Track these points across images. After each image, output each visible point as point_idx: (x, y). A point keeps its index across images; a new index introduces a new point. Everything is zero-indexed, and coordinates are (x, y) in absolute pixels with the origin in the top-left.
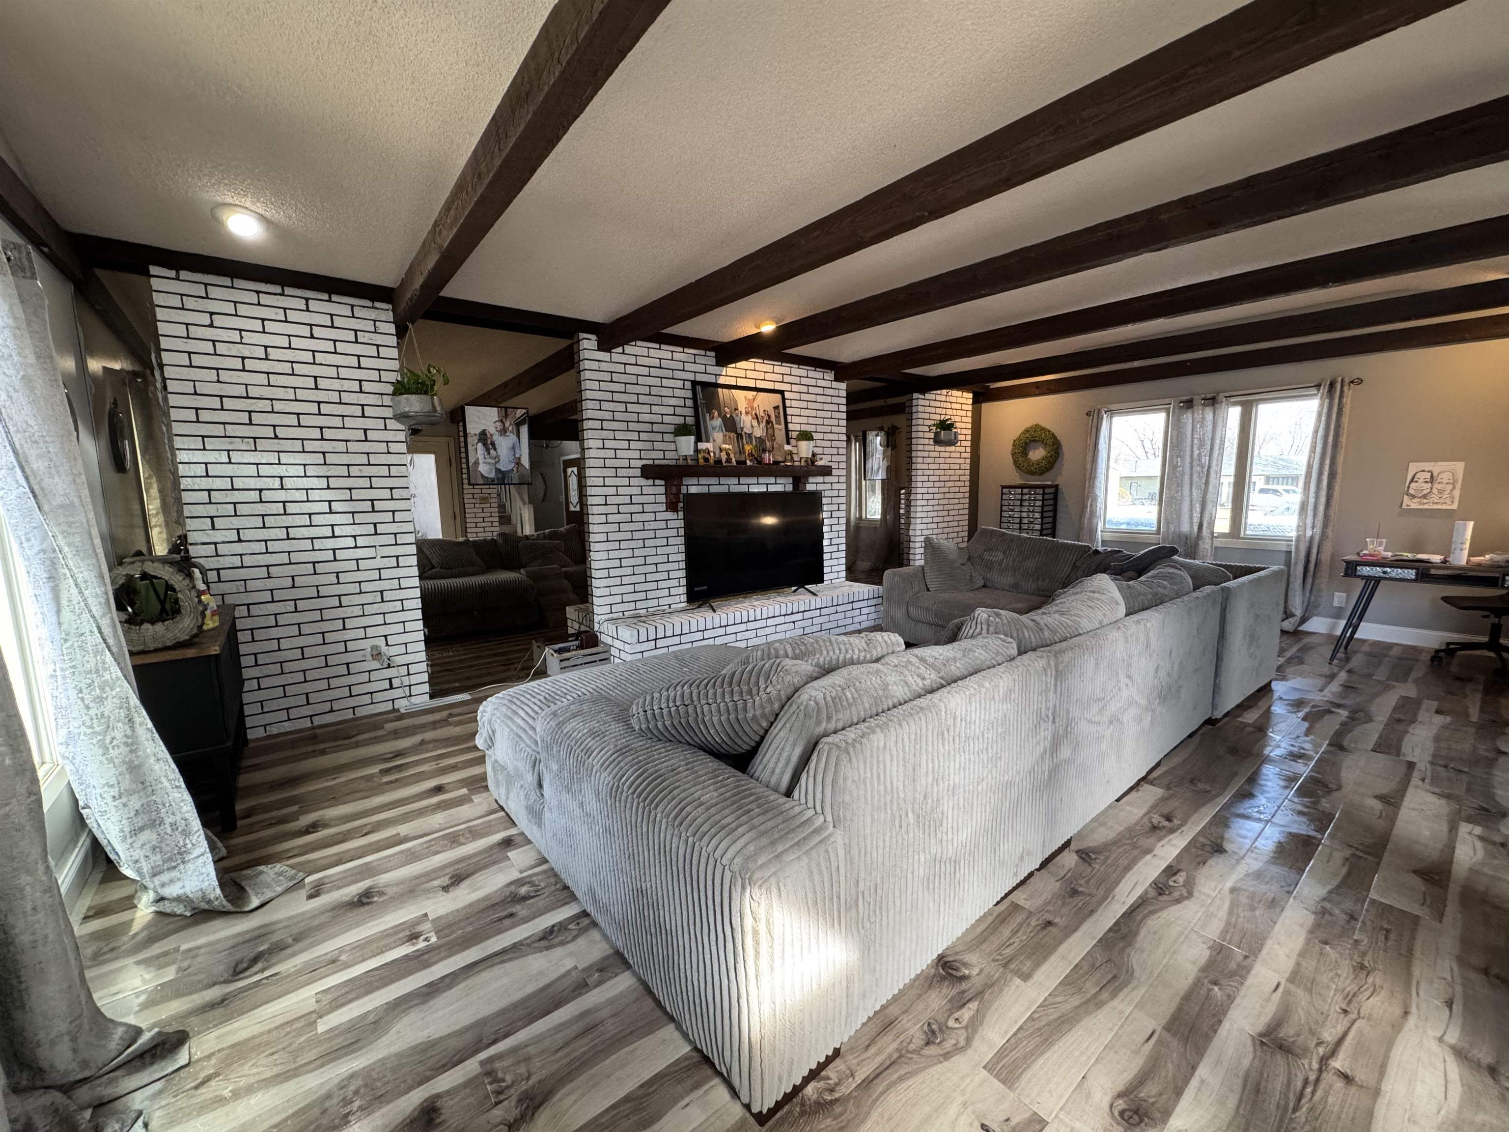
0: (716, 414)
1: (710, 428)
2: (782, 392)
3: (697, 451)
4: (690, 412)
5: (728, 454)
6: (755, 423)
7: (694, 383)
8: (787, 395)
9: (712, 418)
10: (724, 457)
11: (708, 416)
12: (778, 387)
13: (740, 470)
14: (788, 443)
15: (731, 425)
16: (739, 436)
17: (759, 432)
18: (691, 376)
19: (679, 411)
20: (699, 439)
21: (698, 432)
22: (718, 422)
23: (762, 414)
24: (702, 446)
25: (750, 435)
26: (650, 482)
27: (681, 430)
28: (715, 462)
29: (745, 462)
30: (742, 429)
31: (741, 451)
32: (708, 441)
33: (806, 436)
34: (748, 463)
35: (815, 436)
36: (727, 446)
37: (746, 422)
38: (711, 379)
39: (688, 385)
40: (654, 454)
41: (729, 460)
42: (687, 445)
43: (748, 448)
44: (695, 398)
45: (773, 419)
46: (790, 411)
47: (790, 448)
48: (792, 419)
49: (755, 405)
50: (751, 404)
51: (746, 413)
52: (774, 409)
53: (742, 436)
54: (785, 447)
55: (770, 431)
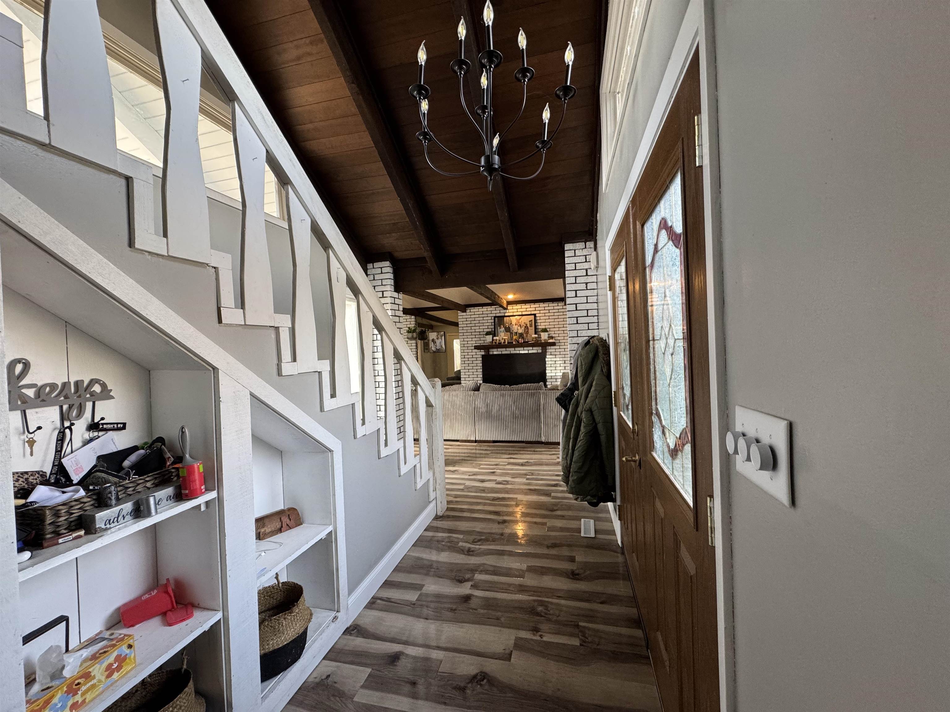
0: (502, 326)
1: (499, 332)
2: (535, 315)
3: (493, 340)
4: (493, 327)
5: (505, 340)
6: (519, 328)
7: (495, 317)
8: (537, 315)
9: (500, 328)
10: (503, 341)
11: (499, 328)
12: (533, 313)
13: (510, 345)
14: (535, 334)
15: (508, 330)
16: (511, 333)
17: (521, 331)
18: (494, 315)
19: (489, 327)
20: (494, 335)
21: (494, 333)
22: (503, 329)
24: (495, 338)
25: (516, 333)
26: (479, 351)
27: (488, 334)
28: (499, 343)
29: (513, 343)
30: (513, 331)
31: (512, 338)
32: (498, 336)
33: (545, 330)
34: (514, 343)
35: (548, 330)
36: (505, 338)
37: (515, 328)
38: (503, 315)
39: (493, 318)
40: (480, 342)
42: (489, 338)
43: (514, 337)
44: (494, 322)
45: (528, 325)
46: (538, 321)
47: (536, 336)
48: (539, 324)
49: (520, 321)
50: (518, 321)
51: (516, 325)
52: (530, 321)
53: (512, 333)
54: (534, 336)
55: (526, 330)
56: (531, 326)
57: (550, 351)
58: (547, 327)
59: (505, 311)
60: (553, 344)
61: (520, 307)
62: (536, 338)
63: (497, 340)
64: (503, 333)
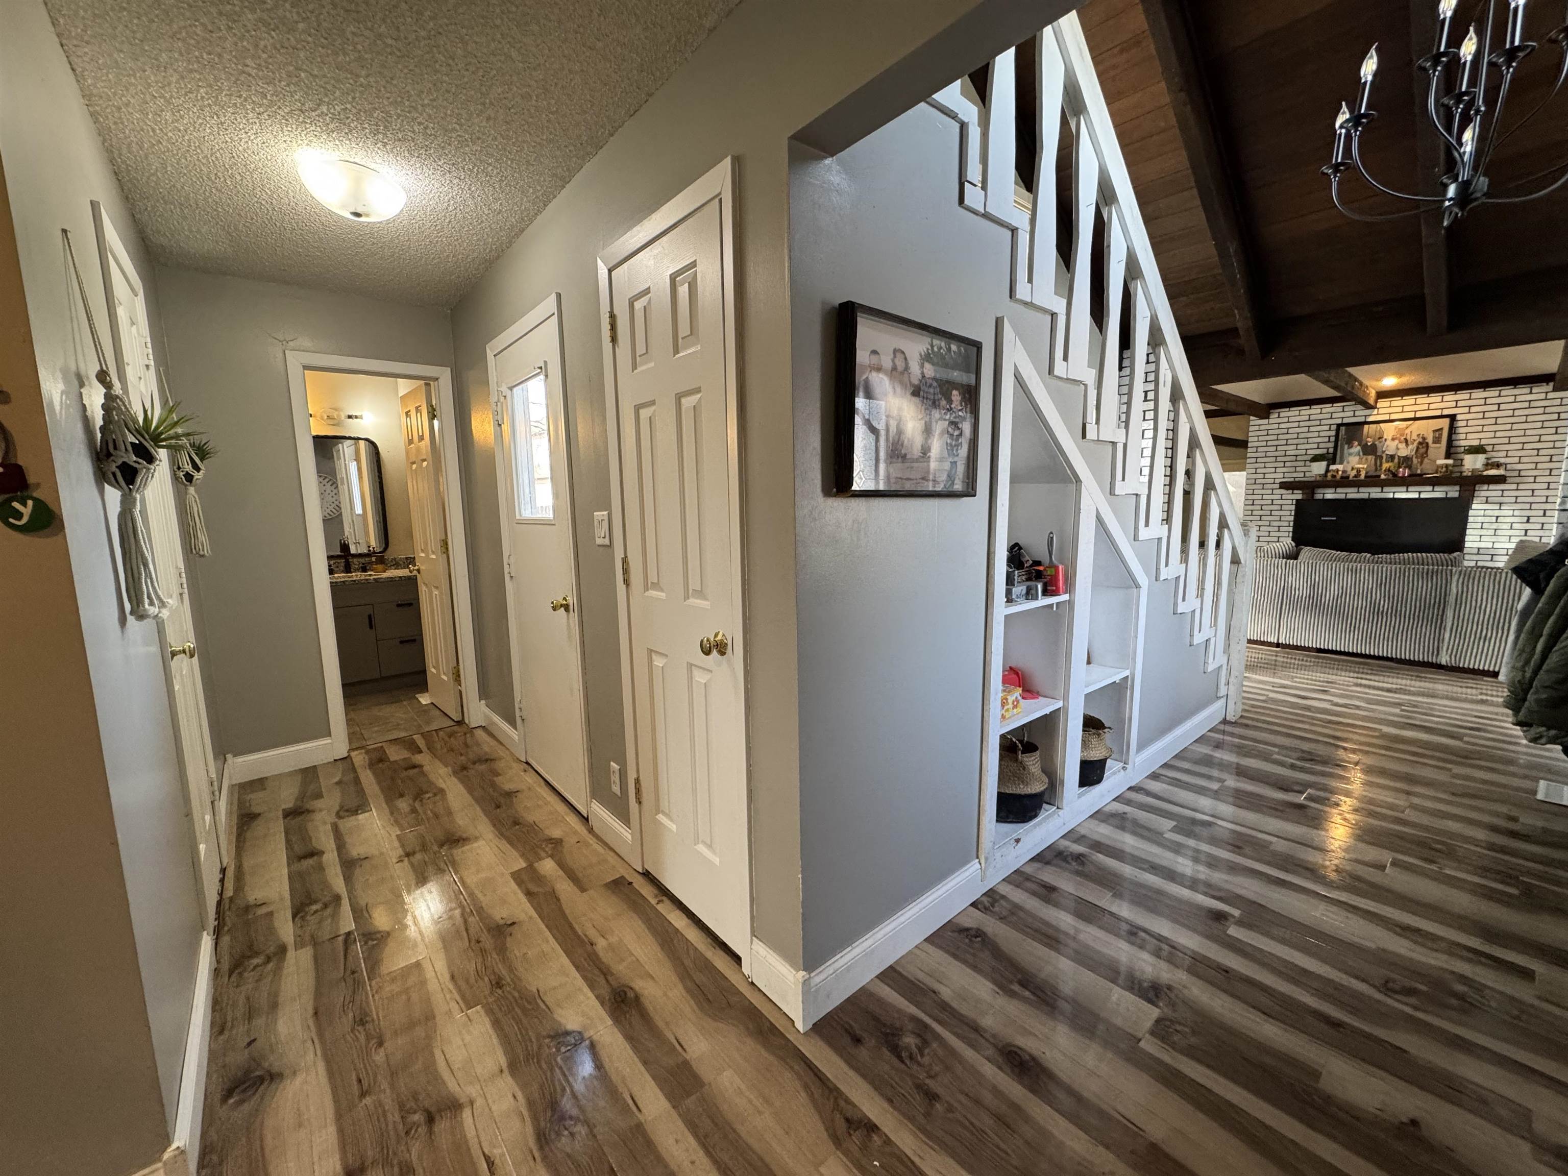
0: (1356, 443)
1: (1346, 454)
2: (1453, 418)
3: (1327, 471)
4: (1331, 445)
6: (1402, 446)
7: (1339, 426)
8: (1459, 417)
9: (1350, 447)
10: (1354, 473)
11: (1346, 446)
13: (1372, 480)
14: (1448, 456)
15: (1370, 450)
16: (1379, 457)
17: (1404, 451)
18: (1339, 421)
19: (1321, 445)
20: (1333, 461)
21: (1331, 458)
22: (1356, 448)
23: (1414, 438)
24: (1333, 467)
25: (1392, 456)
26: (1290, 491)
27: (1316, 459)
28: (1342, 477)
29: (1379, 476)
30: (1384, 452)
31: (1378, 467)
32: (1341, 463)
33: (1478, 450)
34: (1383, 477)
35: (1489, 448)
36: (1361, 466)
37: (1390, 447)
39: (1334, 427)
40: (1295, 475)
41: (1359, 475)
42: (1320, 467)
43: (1386, 466)
44: (1337, 436)
45: (1429, 440)
46: (1461, 430)
47: (1450, 462)
48: (1463, 436)
49: (1408, 431)
50: (1401, 431)
51: (1393, 439)
52: (1435, 431)
53: (1381, 457)
54: (1442, 462)
55: (1422, 450)
56: (1437, 440)
57: (1484, 494)
58: (1483, 442)
59: (1368, 412)
60: (1501, 480)
61: (1413, 402)
62: (1447, 466)
63: (1337, 471)
64: (1357, 458)
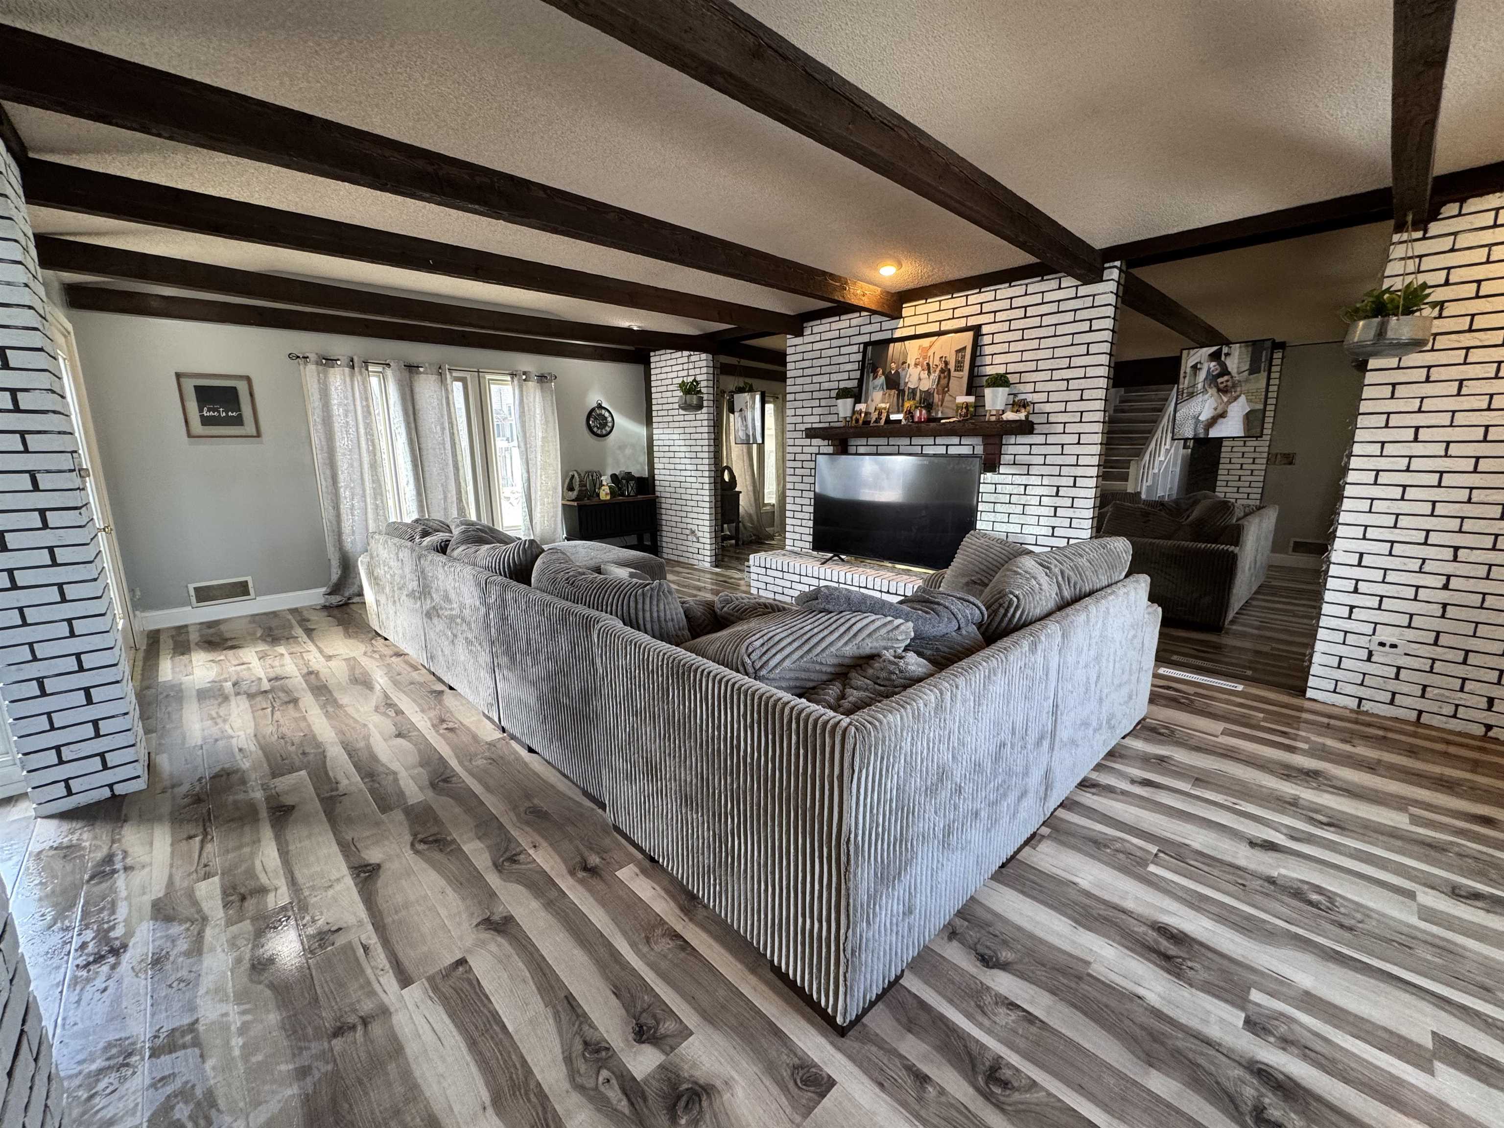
0: (881, 371)
1: (871, 388)
2: (977, 330)
3: (854, 412)
4: (858, 374)
5: (880, 414)
6: (924, 375)
7: (866, 344)
8: (985, 330)
9: (875, 378)
10: (874, 416)
11: (871, 376)
12: (972, 322)
13: (891, 428)
14: (969, 392)
16: (901, 393)
17: (927, 383)
18: (866, 338)
19: (849, 375)
20: (858, 400)
21: (857, 394)
22: (881, 380)
23: (937, 362)
24: (862, 407)
25: (913, 391)
27: (843, 393)
28: (864, 423)
30: (906, 383)
31: (900, 408)
32: (865, 401)
33: (1000, 381)
34: (903, 422)
35: (1012, 379)
36: (883, 405)
37: (913, 377)
38: (887, 335)
39: (861, 348)
41: (878, 420)
42: (844, 407)
43: (907, 405)
44: (864, 361)
45: (952, 366)
46: (987, 350)
47: (971, 399)
48: (988, 360)
50: (924, 350)
51: (916, 365)
52: (958, 351)
53: (903, 391)
55: (944, 382)
56: (959, 367)
57: (1011, 449)
58: (1011, 368)
59: (892, 324)
60: (1026, 428)
61: (936, 306)
62: (967, 406)
63: (860, 412)
64: (881, 393)
